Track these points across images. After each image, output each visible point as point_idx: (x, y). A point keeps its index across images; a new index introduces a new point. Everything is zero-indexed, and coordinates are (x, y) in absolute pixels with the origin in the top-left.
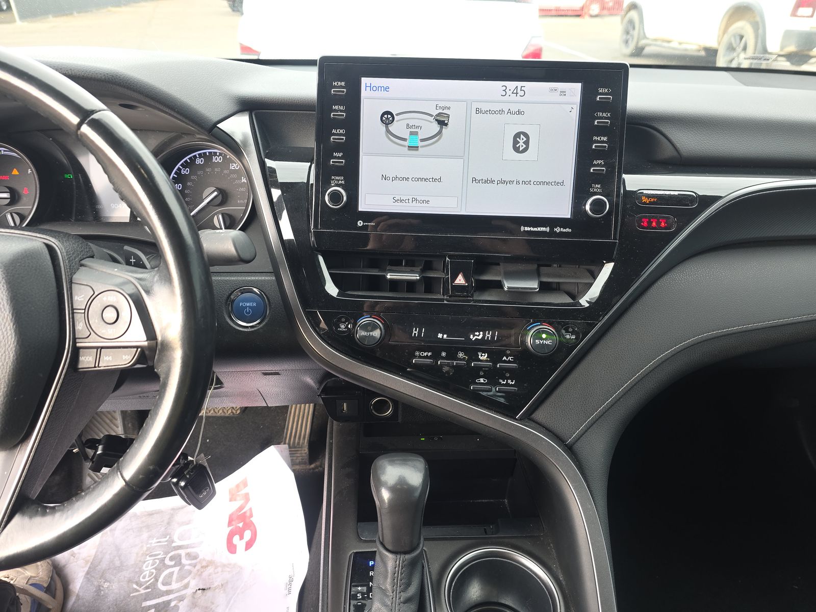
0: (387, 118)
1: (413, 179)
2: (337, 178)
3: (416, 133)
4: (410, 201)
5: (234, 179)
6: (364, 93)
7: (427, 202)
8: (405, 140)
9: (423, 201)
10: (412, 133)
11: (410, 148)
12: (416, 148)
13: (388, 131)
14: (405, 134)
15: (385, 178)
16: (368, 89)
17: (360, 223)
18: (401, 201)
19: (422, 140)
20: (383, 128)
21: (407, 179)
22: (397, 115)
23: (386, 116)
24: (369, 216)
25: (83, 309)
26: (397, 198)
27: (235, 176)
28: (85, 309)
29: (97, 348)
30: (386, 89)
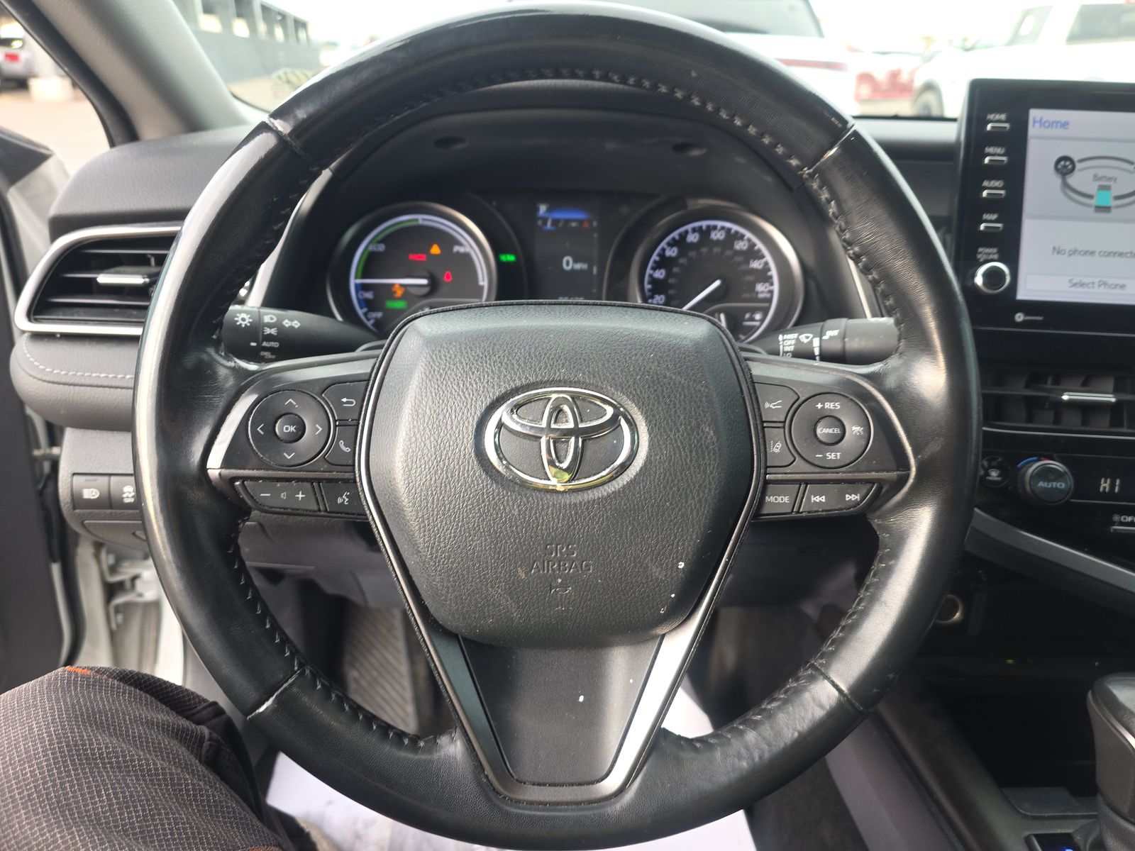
0: (1065, 166)
1: (1102, 254)
2: (988, 250)
3: (1107, 188)
4: (1096, 285)
5: (740, 264)
6: (1032, 131)
7: (1123, 287)
8: (1090, 197)
9: (1116, 286)
10: (1102, 188)
11: (1099, 209)
12: (1106, 209)
13: (1066, 185)
14: (1091, 188)
15: (1058, 251)
16: (1037, 125)
17: (1020, 317)
18: (1082, 285)
19: (1118, 198)
20: (1057, 180)
21: (1092, 253)
22: (1081, 161)
23: (1062, 163)
24: (1031, 307)
25: (780, 422)
26: (1076, 280)
27: (740, 259)
28: (785, 422)
29: (799, 482)
30: (1065, 125)
